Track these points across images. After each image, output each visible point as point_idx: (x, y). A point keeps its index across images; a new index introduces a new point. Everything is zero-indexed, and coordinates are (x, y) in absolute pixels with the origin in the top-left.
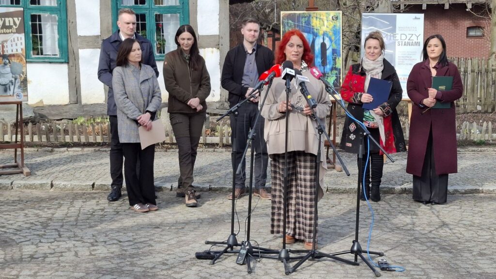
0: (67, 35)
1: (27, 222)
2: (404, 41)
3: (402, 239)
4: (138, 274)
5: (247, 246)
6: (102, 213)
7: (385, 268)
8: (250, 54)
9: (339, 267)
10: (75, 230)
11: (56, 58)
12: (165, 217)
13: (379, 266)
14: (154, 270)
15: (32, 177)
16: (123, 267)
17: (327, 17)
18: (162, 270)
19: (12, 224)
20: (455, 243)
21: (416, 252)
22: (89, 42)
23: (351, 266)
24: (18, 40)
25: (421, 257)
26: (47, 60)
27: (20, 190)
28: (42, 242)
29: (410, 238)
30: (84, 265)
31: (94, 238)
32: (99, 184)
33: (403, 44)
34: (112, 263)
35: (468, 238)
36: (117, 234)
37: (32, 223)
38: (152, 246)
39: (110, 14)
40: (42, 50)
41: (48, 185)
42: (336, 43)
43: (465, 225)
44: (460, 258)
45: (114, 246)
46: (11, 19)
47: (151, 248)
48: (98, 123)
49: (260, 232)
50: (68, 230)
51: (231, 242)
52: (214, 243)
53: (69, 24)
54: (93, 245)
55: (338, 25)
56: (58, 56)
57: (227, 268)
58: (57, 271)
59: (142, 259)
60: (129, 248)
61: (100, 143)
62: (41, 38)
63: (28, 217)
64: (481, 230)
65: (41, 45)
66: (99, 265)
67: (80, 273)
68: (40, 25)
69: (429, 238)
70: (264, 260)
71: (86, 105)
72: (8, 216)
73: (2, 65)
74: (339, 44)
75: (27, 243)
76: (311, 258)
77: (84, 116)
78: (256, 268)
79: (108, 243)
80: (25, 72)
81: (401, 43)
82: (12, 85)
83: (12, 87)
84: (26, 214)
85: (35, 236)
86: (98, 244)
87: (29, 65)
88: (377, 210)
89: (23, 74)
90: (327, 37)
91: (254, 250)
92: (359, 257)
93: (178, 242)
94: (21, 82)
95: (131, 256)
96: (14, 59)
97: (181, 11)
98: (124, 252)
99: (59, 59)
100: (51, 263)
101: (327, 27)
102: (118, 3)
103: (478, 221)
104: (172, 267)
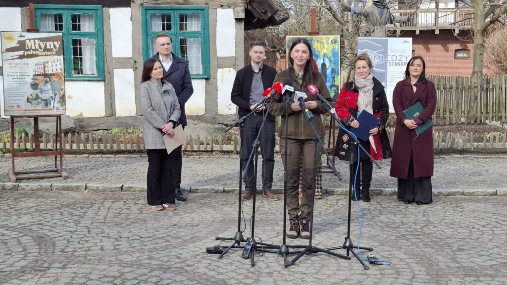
0: (104, 57)
1: (62, 219)
2: (395, 62)
3: (390, 235)
4: (155, 267)
5: (251, 242)
6: (128, 212)
7: (374, 262)
8: (257, 73)
9: (333, 261)
10: (104, 227)
11: (94, 77)
12: (183, 216)
13: (369, 261)
14: (169, 263)
15: (69, 180)
16: (142, 260)
17: (327, 41)
18: (176, 263)
19: (48, 222)
20: (436, 240)
21: (402, 247)
22: (123, 63)
23: (344, 260)
24: (58, 61)
25: (406, 252)
26: (86, 79)
27: (59, 191)
28: (73, 238)
29: (397, 235)
30: (108, 258)
31: (119, 234)
32: (127, 186)
33: (394, 65)
34: (133, 257)
35: (448, 235)
36: (140, 231)
37: (66, 221)
38: (169, 241)
39: (141, 38)
40: (82, 70)
41: (82, 187)
42: (334, 63)
43: (446, 223)
44: (441, 253)
45: (136, 241)
46: (52, 43)
47: (168, 243)
48: (129, 133)
49: (265, 229)
50: (97, 227)
51: (238, 238)
52: (224, 239)
53: (106, 47)
54: (117, 241)
55: (337, 47)
56: (96, 75)
57: (234, 261)
58: (83, 263)
59: (160, 254)
60: (148, 243)
61: (130, 150)
62: (81, 59)
63: (63, 215)
64: (461, 228)
65: (81, 65)
66: (121, 258)
67: (104, 266)
68: (80, 48)
69: (414, 235)
70: (267, 254)
71: (120, 118)
72: (46, 215)
73: (44, 83)
74: (338, 65)
75: (59, 238)
76: (308, 252)
77: (118, 127)
78: (259, 262)
79: (130, 239)
80: (64, 89)
81: (392, 64)
82: (53, 100)
83: (52, 102)
84: (62, 213)
85: (68, 232)
86: (122, 239)
87: (67, 83)
88: (369, 210)
89: (62, 91)
90: (327, 58)
91: (258, 245)
92: (350, 252)
93: (192, 238)
94: (61, 98)
95: (150, 251)
96: (54, 78)
97: (202, 36)
98: (144, 247)
99: (97, 77)
100: (79, 257)
101: (327, 49)
102: (148, 29)
103: (458, 220)
104: (185, 261)
